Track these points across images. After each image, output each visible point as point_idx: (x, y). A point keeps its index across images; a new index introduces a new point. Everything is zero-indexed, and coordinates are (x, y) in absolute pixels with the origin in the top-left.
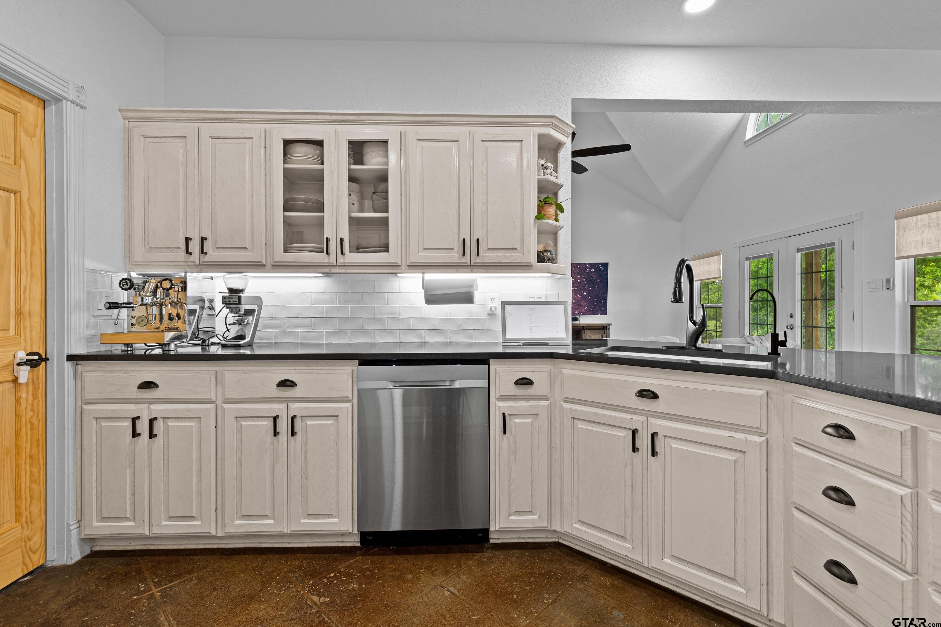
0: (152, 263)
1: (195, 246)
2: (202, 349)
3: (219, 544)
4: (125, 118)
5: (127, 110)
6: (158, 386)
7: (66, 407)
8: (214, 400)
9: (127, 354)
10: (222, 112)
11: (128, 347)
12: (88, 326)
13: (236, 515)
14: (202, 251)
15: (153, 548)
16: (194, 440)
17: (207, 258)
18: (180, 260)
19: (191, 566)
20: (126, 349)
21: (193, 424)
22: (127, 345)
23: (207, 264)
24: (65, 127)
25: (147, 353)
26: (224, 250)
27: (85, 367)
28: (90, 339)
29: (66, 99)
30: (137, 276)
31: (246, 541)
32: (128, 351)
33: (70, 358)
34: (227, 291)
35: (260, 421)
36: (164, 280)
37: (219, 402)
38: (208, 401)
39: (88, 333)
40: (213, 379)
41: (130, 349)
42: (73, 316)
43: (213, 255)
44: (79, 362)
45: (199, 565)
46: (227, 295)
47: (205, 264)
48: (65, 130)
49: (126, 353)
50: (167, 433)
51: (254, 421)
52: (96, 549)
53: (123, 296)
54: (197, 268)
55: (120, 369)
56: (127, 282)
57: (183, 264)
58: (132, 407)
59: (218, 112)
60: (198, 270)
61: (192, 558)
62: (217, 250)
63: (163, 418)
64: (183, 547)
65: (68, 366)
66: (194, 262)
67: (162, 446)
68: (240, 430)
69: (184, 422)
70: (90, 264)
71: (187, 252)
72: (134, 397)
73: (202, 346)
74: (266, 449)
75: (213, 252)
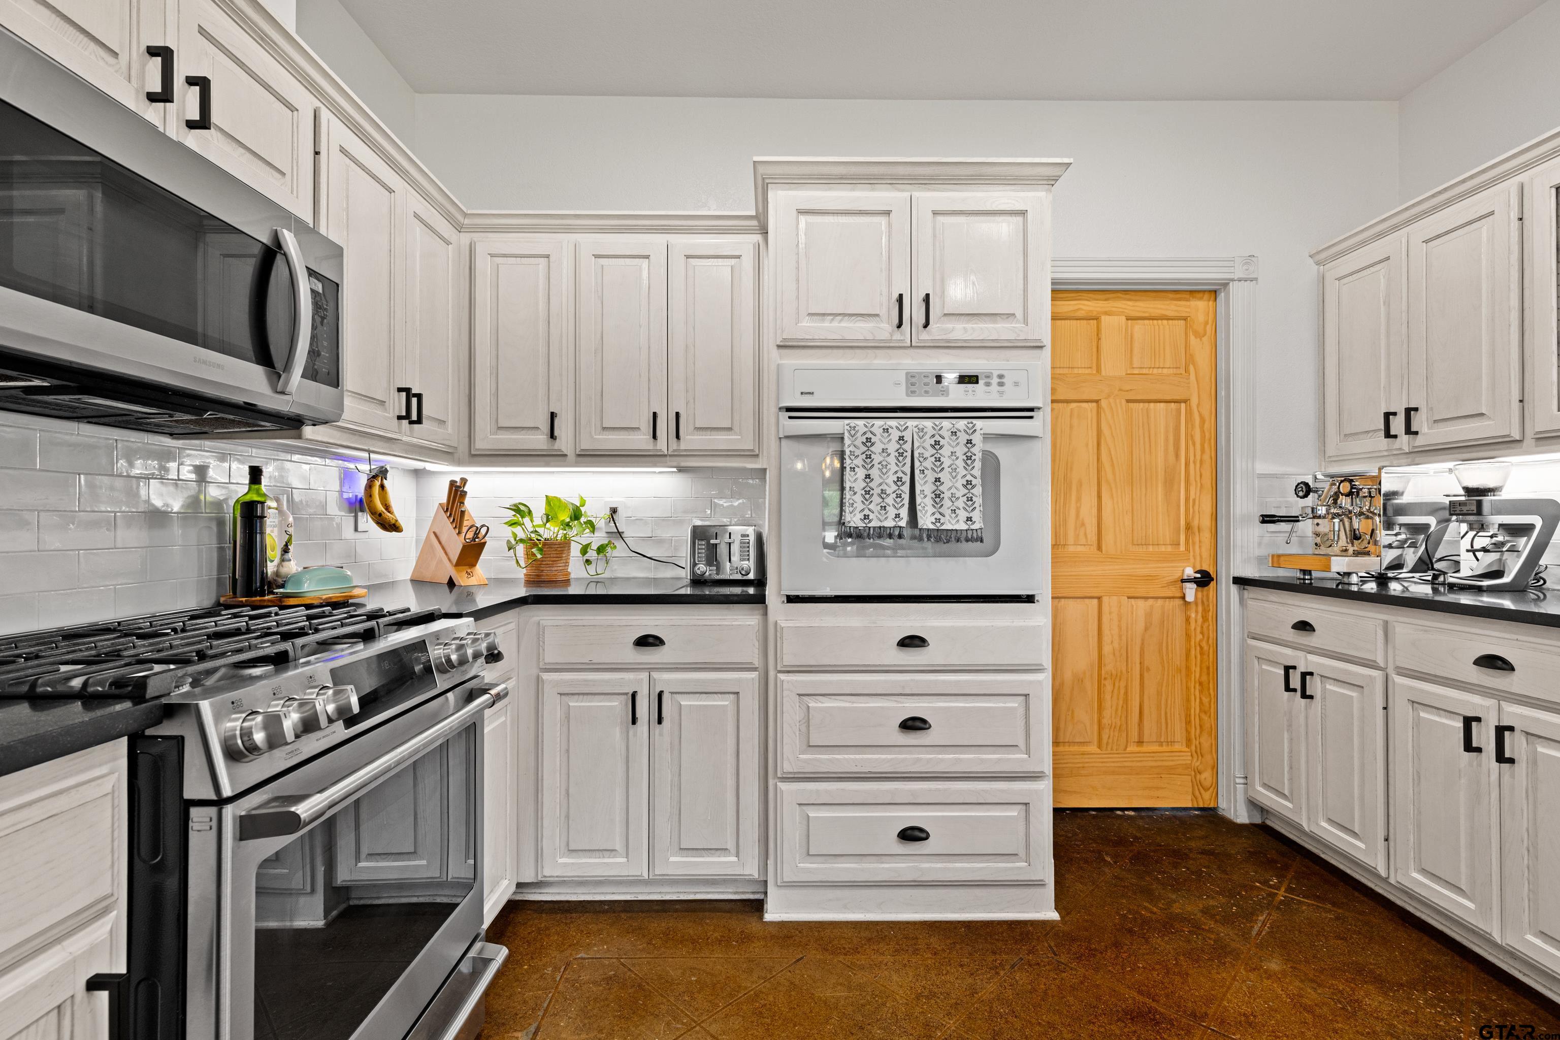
0: (1345, 458)
1: (1398, 425)
2: (1433, 589)
3: (1405, 902)
4: (1318, 263)
5: (1318, 253)
6: (1314, 630)
7: (1232, 638)
8: (1382, 665)
9: (1304, 583)
10: (1440, 193)
11: (1304, 574)
12: (1260, 544)
13: (1412, 863)
14: (1409, 431)
15: (1323, 856)
16: (1355, 718)
17: (1420, 441)
18: (1381, 449)
19: (1345, 901)
20: (1302, 577)
21: (1354, 694)
22: (1304, 572)
23: (1420, 449)
24: (1231, 313)
25: (1340, 587)
26: (1445, 423)
27: (1252, 593)
28: (1261, 560)
29: (1233, 280)
30: (1323, 477)
31: (1448, 924)
32: (1304, 579)
33: (1238, 581)
34: (1462, 492)
35: (1450, 719)
36: (1342, 481)
37: (1391, 671)
38: (1371, 664)
39: (1258, 552)
40: (1380, 633)
41: (1307, 577)
42: (1239, 532)
43: (1428, 434)
44: (1246, 587)
45: (1355, 906)
46: (1463, 498)
47: (1416, 450)
48: (1231, 317)
49: (1302, 581)
50: (1324, 698)
51: (1440, 716)
52: (1269, 823)
53: (1297, 505)
54: (1407, 458)
55: (1280, 600)
56: (1302, 487)
57: (1386, 454)
58: (1288, 651)
59: (1433, 196)
60: (1409, 460)
61: (1356, 894)
62: (1436, 424)
63: (1322, 676)
64: (1357, 877)
65: (1234, 589)
66: (1400, 449)
67: (1320, 712)
68: (1418, 723)
69: (1344, 688)
70: (1261, 467)
71: (1388, 435)
72: (1291, 639)
73: (1433, 584)
74: (1460, 771)
75: (1429, 428)
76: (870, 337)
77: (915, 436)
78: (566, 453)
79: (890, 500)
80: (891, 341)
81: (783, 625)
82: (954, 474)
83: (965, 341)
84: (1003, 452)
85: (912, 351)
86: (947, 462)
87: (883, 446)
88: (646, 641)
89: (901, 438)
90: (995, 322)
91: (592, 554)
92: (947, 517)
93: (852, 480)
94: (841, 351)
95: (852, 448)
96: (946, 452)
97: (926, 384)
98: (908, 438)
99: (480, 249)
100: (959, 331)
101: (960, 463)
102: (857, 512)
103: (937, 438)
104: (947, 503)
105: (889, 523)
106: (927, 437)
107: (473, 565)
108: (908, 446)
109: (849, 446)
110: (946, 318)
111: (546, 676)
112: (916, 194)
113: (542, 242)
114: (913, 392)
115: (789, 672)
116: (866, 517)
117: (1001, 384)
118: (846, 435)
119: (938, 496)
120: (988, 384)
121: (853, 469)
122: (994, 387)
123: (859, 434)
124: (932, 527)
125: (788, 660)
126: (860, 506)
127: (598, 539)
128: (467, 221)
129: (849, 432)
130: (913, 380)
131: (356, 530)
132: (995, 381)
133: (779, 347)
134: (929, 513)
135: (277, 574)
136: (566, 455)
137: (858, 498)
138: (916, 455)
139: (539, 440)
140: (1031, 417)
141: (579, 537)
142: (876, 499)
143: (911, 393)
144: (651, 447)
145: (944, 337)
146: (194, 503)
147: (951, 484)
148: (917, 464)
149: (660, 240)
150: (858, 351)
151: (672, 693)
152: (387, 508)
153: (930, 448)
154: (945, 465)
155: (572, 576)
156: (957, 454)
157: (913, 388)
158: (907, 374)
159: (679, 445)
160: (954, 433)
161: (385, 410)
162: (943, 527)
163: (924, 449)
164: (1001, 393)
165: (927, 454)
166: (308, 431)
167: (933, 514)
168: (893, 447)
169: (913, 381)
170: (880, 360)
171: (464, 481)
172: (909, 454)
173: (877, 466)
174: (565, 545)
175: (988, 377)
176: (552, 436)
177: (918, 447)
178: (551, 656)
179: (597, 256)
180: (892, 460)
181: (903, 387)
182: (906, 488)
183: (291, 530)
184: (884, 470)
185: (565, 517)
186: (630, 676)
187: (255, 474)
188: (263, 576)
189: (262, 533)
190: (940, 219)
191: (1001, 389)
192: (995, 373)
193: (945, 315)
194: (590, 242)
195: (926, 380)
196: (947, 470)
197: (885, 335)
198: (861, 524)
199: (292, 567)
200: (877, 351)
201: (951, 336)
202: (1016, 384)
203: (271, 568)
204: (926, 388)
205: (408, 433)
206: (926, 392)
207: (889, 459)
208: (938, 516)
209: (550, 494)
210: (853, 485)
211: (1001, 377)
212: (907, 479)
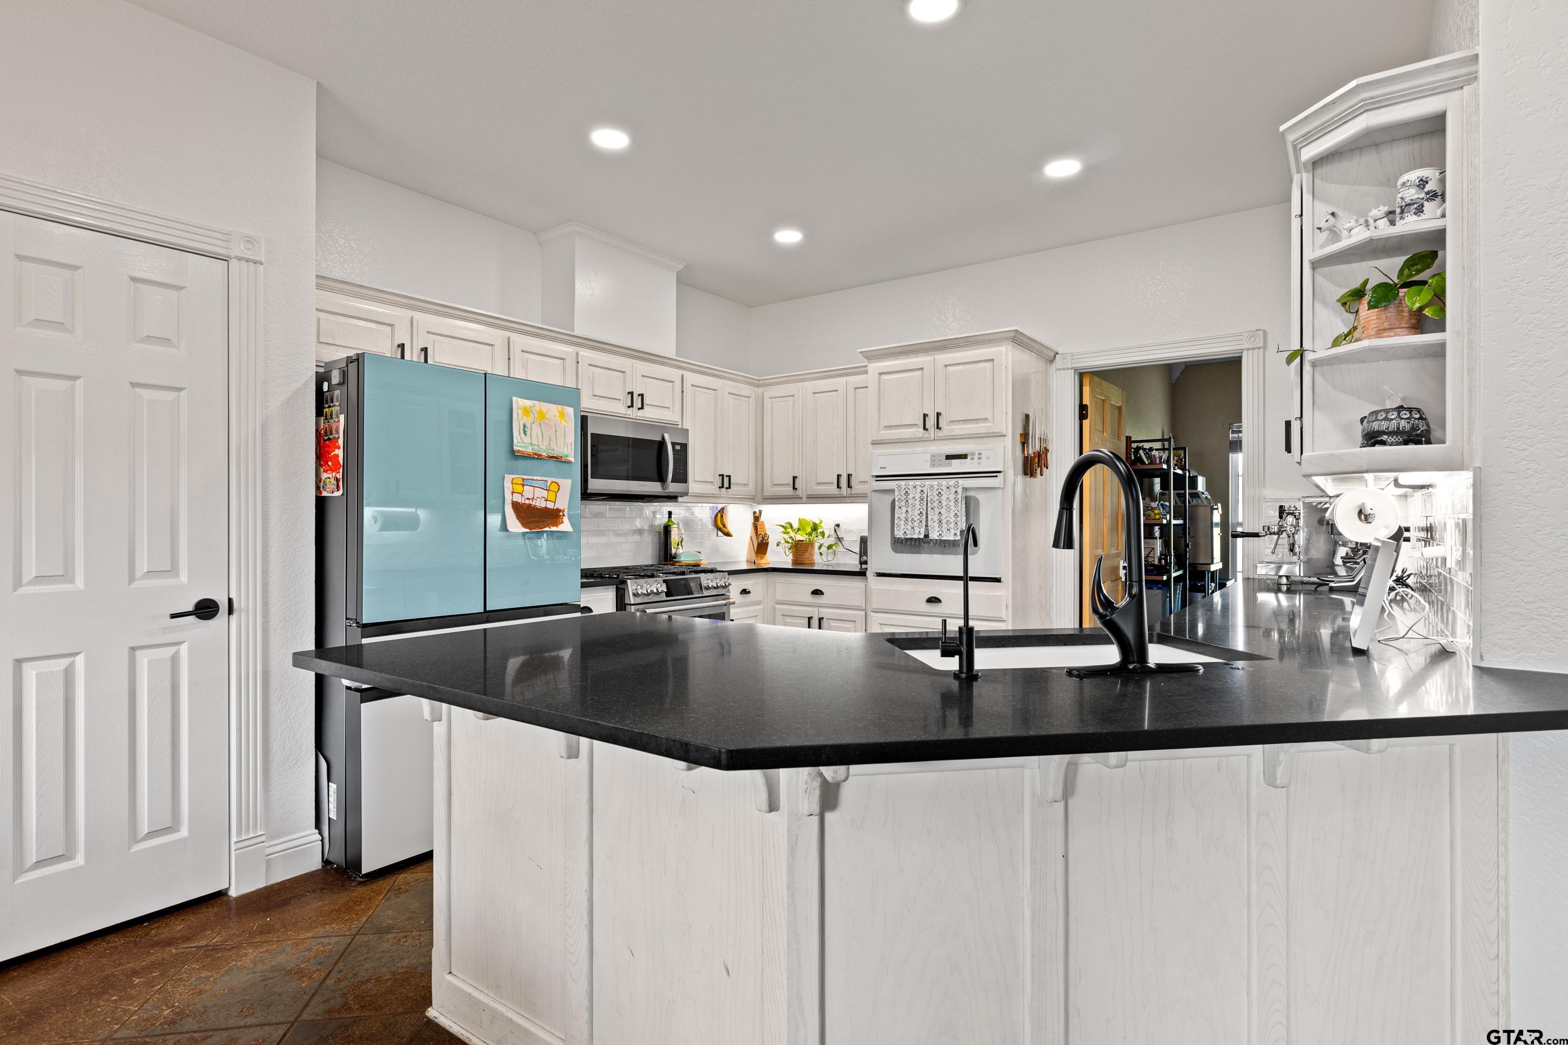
29: (1244, 350)
70: (1271, 494)
76: (913, 436)
77: (929, 490)
78: (801, 496)
79: (916, 524)
80: (923, 438)
81: (873, 587)
82: (948, 510)
83: (961, 435)
84: (981, 496)
85: (935, 442)
86: (944, 503)
87: (913, 495)
88: (817, 592)
89: (922, 491)
90: (978, 423)
91: (824, 549)
92: (945, 533)
93: (899, 513)
94: (901, 444)
95: (899, 497)
96: (944, 498)
97: (940, 460)
98: (925, 491)
99: (766, 396)
100: (958, 429)
101: (952, 504)
102: (901, 530)
103: (940, 490)
104: (945, 525)
105: (915, 536)
106: (935, 490)
107: (765, 553)
108: (925, 495)
109: (898, 496)
110: (951, 423)
111: (777, 606)
112: (936, 357)
113: (791, 388)
114: (934, 465)
115: (877, 612)
116: (905, 532)
117: (979, 458)
118: (896, 490)
119: (940, 522)
120: (972, 459)
121: (900, 508)
122: (976, 460)
123: (903, 489)
124: (937, 538)
125: (875, 605)
126: (903, 527)
127: (827, 542)
128: (760, 383)
129: (898, 488)
130: (934, 458)
131: (717, 535)
132: (976, 456)
133: (873, 444)
134: (936, 531)
135: (676, 553)
136: (802, 498)
137: (902, 523)
138: (929, 500)
139: (789, 490)
140: (997, 476)
141: (819, 541)
142: (910, 523)
143: (933, 465)
144: (838, 493)
145: (950, 434)
146: (652, 526)
147: (946, 515)
148: (929, 504)
149: (842, 380)
150: (910, 444)
151: (828, 619)
152: (724, 526)
153: (936, 496)
154: (944, 505)
155: (816, 562)
156: (950, 499)
157: (934, 463)
158: (931, 455)
159: (851, 491)
160: (948, 488)
161: (714, 485)
162: (942, 539)
163: (933, 495)
164: (979, 463)
165: (935, 499)
166: (680, 499)
167: (939, 531)
168: (918, 496)
169: (934, 461)
170: (920, 448)
171: (760, 512)
172: (925, 499)
173: (911, 506)
174: (811, 544)
175: (973, 455)
176: (794, 488)
177: (930, 496)
178: (779, 597)
179: (814, 393)
180: (917, 502)
181: (929, 463)
182: (924, 517)
183: (683, 536)
184: (914, 508)
185: (809, 530)
186: (810, 609)
187: (670, 513)
188: (671, 554)
189: (670, 538)
190: (949, 368)
191: (979, 461)
192: (977, 453)
193: (951, 421)
194: (811, 386)
195: (941, 458)
196: (944, 507)
197: (920, 435)
198: (902, 537)
199: (680, 551)
200: (919, 443)
201: (954, 433)
202: (988, 458)
203: (674, 551)
204: (941, 462)
205: (725, 493)
206: (940, 465)
207: (916, 502)
208: (941, 532)
209: (801, 518)
210: (900, 516)
211: (980, 454)
212: (924, 513)
